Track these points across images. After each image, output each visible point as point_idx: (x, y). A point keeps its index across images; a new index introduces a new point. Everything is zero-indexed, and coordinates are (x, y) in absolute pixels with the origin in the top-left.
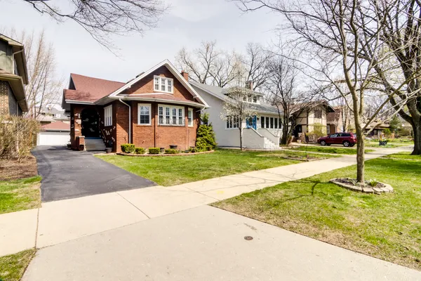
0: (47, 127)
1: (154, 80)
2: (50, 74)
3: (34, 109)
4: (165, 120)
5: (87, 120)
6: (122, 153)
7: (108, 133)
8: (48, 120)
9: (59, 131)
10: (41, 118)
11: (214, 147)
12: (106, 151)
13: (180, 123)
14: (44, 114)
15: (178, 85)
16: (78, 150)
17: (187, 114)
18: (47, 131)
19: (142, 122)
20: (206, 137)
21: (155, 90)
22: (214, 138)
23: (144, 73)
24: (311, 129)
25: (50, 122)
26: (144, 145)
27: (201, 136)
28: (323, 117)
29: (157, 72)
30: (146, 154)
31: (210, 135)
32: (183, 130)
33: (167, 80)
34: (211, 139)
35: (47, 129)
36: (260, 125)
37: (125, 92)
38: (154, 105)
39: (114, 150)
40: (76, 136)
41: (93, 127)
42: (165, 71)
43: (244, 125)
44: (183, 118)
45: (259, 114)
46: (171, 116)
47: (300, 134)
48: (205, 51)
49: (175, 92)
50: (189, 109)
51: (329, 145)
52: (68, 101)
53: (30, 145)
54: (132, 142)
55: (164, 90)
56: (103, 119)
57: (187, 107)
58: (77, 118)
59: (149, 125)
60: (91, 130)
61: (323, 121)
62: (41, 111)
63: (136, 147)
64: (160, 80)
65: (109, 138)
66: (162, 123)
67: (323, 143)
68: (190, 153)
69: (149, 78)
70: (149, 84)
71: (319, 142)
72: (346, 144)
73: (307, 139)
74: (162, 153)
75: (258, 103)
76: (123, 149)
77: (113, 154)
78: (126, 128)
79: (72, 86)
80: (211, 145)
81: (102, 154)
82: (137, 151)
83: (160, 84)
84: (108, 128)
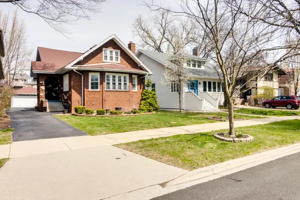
0: (19, 92)
1: (103, 52)
2: (22, 46)
3: (9, 76)
4: (111, 86)
5: (50, 86)
6: (76, 114)
7: (66, 98)
8: (20, 86)
9: (29, 95)
10: (15, 84)
11: (156, 109)
12: (63, 112)
13: (125, 88)
14: (17, 80)
15: (125, 55)
16: (42, 111)
17: (131, 80)
18: (19, 95)
19: (92, 88)
20: (149, 101)
21: (104, 60)
22: (156, 101)
23: (96, 45)
24: (260, 92)
25: (22, 87)
26: (93, 107)
27: (145, 99)
28: (274, 80)
29: (106, 45)
30: (94, 114)
31: (152, 99)
32: (127, 94)
33: (114, 51)
34: (153, 102)
35: (19, 93)
36: (202, 88)
37: (79, 63)
38: (102, 73)
39: (70, 112)
40: (41, 100)
41: (56, 92)
42: (112, 44)
43: (185, 89)
44: (128, 84)
45: (201, 79)
46: (117, 82)
47: (248, 97)
48: (161, 18)
49: (122, 62)
50: (133, 76)
51: (274, 107)
52: (35, 71)
53: (6, 107)
54: (84, 105)
55: (112, 60)
56: (62, 86)
57: (131, 74)
58: (42, 85)
59: (98, 90)
60: (54, 94)
61: (275, 84)
62: (15, 77)
63: (86, 109)
64: (108, 52)
65: (66, 101)
66: (109, 88)
67: (267, 105)
68: (132, 114)
69: (99, 51)
70: (99, 56)
71: (264, 104)
72: (289, 107)
73: (256, 102)
74: (108, 114)
75: (203, 68)
76: (76, 110)
77: (68, 114)
78: (80, 93)
79: (39, 59)
80: (153, 107)
81: (61, 114)
82: (87, 112)
83: (109, 55)
84: (66, 93)
